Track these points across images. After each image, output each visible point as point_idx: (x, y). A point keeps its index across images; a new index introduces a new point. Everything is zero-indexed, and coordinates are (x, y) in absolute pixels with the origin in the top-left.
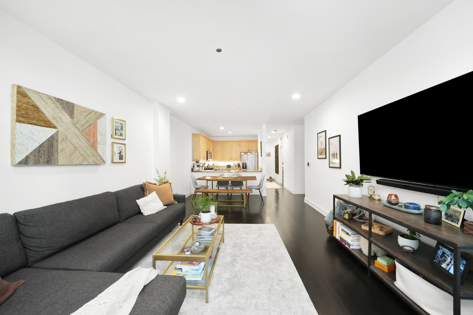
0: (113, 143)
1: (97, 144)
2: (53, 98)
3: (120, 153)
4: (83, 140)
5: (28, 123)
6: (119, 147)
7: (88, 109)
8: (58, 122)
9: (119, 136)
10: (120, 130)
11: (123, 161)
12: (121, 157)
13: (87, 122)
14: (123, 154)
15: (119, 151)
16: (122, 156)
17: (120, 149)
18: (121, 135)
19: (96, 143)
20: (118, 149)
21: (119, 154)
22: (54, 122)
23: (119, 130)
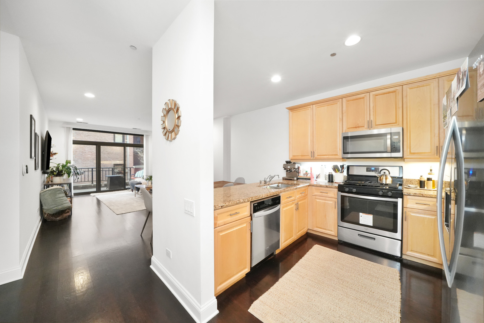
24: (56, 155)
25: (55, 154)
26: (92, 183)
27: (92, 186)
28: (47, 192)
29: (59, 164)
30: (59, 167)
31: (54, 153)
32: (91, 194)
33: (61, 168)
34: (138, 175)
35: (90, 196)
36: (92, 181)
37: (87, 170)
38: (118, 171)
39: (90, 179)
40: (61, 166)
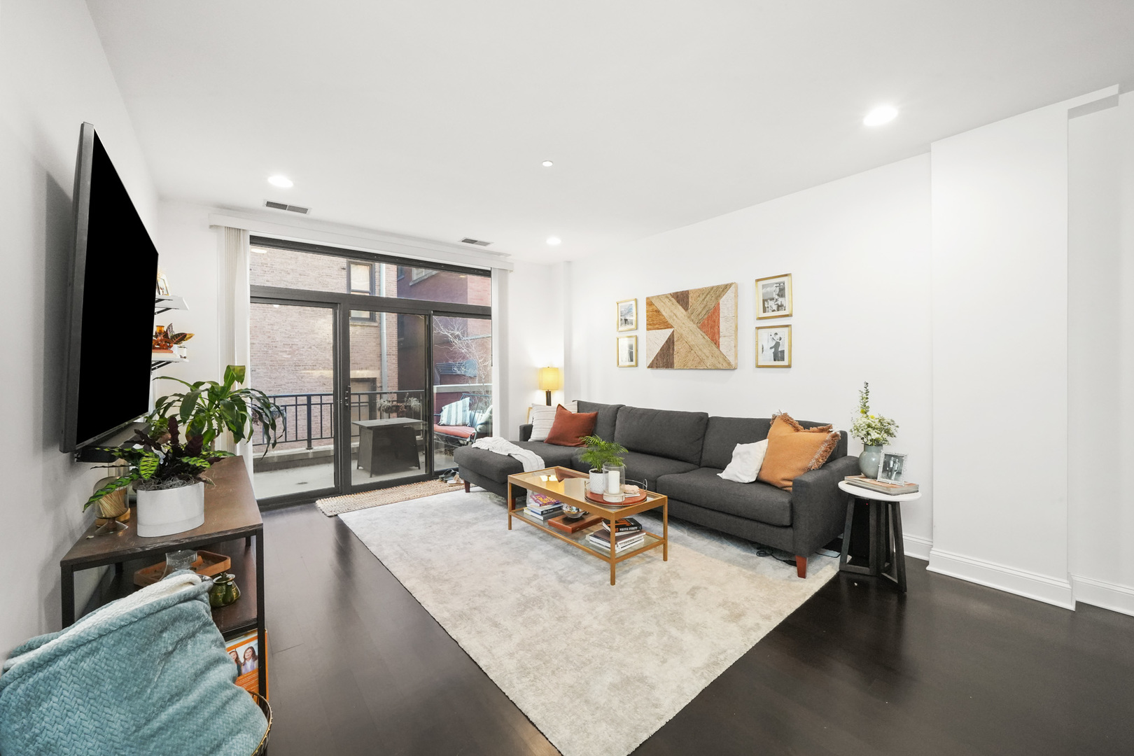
0: (758, 328)
1: (719, 337)
2: (670, 296)
3: (777, 345)
4: (700, 335)
5: (655, 329)
6: (773, 336)
7: (705, 288)
8: (674, 320)
9: (774, 311)
10: (777, 297)
11: (785, 363)
12: (778, 356)
13: (704, 307)
14: (784, 347)
15: (774, 343)
16: (783, 352)
17: (777, 338)
18: (780, 307)
19: (717, 337)
20: (770, 340)
21: (773, 350)
22: (670, 321)
24: (184, 343)
25: (182, 337)
26: (310, 447)
27: (311, 456)
28: (63, 662)
29: (198, 384)
30: (197, 396)
31: (176, 332)
32: (320, 503)
33: (207, 402)
34: (449, 417)
35: (315, 508)
36: (309, 440)
37: (292, 401)
38: (389, 404)
39: (303, 434)
40: (205, 395)
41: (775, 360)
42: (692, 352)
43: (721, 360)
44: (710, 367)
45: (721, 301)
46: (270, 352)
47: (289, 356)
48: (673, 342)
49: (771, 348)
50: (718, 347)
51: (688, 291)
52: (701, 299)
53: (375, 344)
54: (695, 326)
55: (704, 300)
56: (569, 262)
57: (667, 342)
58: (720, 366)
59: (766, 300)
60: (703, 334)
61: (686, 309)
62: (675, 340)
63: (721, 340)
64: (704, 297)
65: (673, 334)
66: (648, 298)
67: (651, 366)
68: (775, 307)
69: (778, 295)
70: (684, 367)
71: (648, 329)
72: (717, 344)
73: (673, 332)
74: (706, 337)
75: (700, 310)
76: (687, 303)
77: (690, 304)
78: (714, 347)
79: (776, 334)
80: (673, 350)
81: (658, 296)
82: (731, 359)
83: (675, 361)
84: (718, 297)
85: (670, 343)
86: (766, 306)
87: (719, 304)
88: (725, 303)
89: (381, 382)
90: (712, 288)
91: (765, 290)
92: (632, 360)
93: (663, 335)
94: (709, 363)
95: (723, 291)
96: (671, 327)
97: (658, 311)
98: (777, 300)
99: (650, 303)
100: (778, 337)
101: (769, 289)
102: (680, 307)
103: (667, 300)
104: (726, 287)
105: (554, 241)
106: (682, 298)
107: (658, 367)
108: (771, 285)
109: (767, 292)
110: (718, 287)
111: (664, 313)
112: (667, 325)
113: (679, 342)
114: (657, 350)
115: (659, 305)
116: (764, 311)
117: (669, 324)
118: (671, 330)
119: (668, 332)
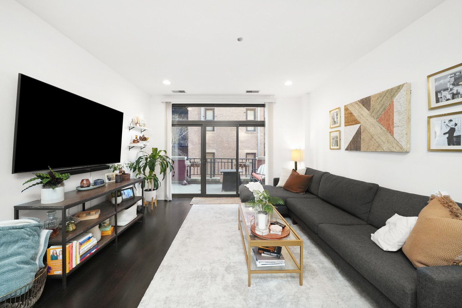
0: (430, 117)
1: (393, 127)
2: (358, 102)
3: (452, 131)
4: (379, 127)
5: (349, 125)
6: (447, 122)
7: (382, 92)
8: (361, 118)
9: (448, 100)
10: (451, 87)
12: (453, 140)
13: (382, 106)
14: (460, 132)
15: (448, 129)
16: (459, 137)
17: (452, 125)
18: (455, 95)
19: (391, 128)
20: (444, 127)
21: (447, 135)
22: (358, 119)
23: (446, 90)
32: (193, 199)
41: (449, 144)
42: (373, 139)
43: (394, 145)
44: (386, 150)
45: (395, 100)
46: (222, 143)
47: (227, 145)
48: (360, 133)
49: (445, 134)
50: (392, 135)
51: (370, 97)
52: (379, 100)
53: (255, 140)
54: (375, 121)
55: (381, 101)
56: (309, 93)
57: (356, 133)
58: (393, 150)
59: (440, 92)
60: (381, 126)
61: (369, 110)
62: (362, 131)
63: (395, 130)
64: (381, 98)
65: (360, 128)
66: (345, 106)
67: (347, 149)
68: (449, 96)
69: (454, 84)
70: (367, 151)
71: (345, 126)
72: (392, 133)
73: (360, 126)
74: (384, 128)
75: (378, 109)
76: (370, 105)
77: (371, 105)
78: (389, 135)
79: (451, 121)
80: (360, 138)
81: (351, 104)
82: (403, 144)
83: (362, 146)
84: (393, 96)
85: (358, 134)
86: (439, 97)
87: (393, 102)
88: (398, 101)
89: (258, 155)
90: (388, 90)
91: (438, 83)
92: (337, 146)
93: (355, 128)
94: (385, 147)
95: (396, 91)
96: (359, 123)
97: (351, 113)
98: (451, 90)
99: (346, 109)
100: (452, 123)
101: (442, 81)
102: (365, 109)
103: (356, 106)
104: (399, 88)
105: (288, 83)
106: (366, 102)
107: (351, 150)
108: (446, 76)
109: (441, 84)
110: (392, 89)
111: (355, 114)
112: (356, 122)
113: (364, 133)
114: (351, 138)
115: (351, 109)
116: (438, 101)
117: (358, 121)
118: (359, 125)
119: (357, 127)
